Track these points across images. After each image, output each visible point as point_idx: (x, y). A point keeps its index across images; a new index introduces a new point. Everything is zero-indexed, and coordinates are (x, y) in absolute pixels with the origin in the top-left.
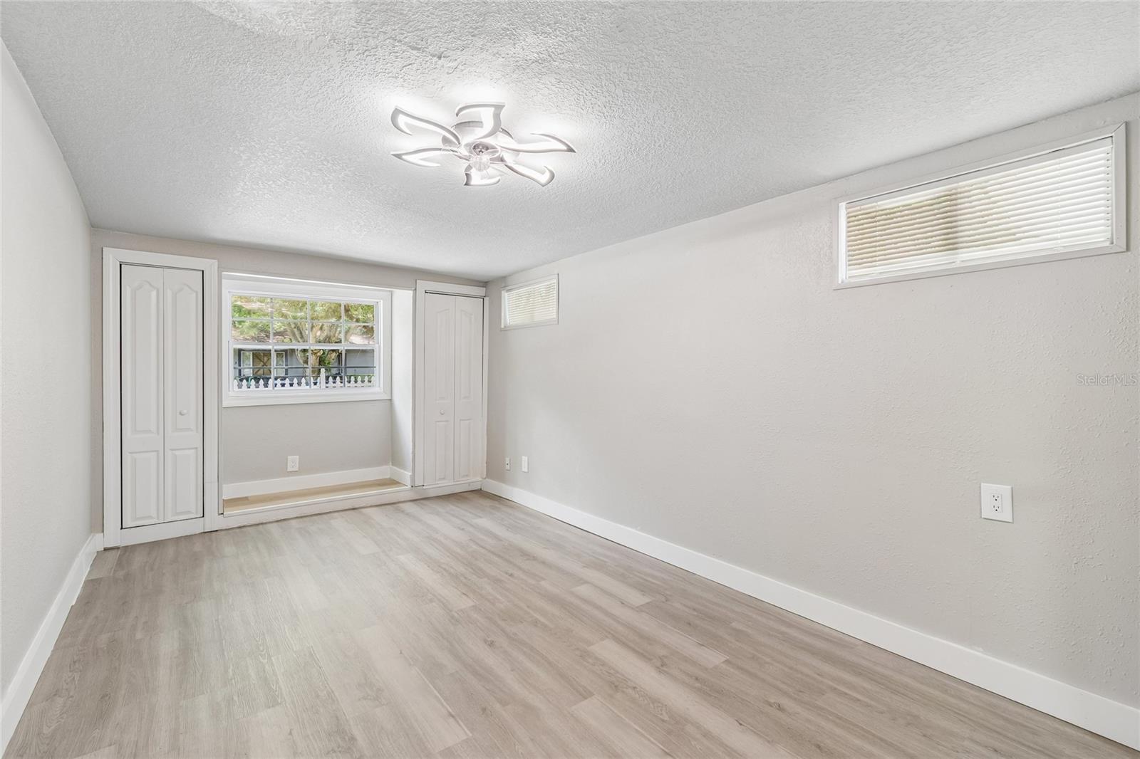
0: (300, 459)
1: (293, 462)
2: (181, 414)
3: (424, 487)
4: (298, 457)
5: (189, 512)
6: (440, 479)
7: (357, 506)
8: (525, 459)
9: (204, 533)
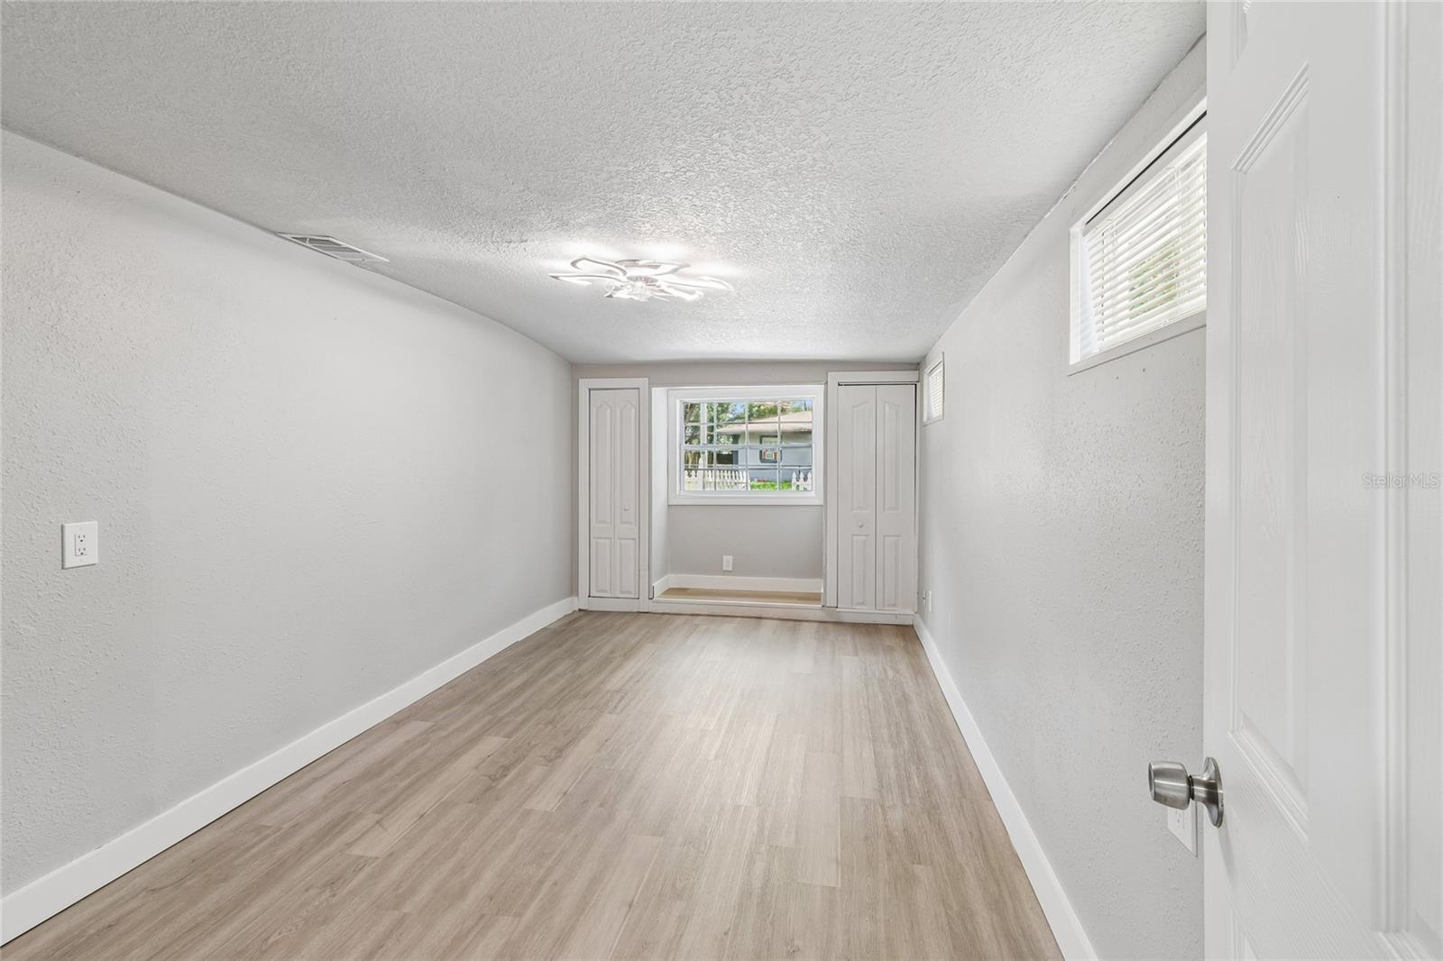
0: (734, 560)
1: (728, 562)
2: (625, 510)
3: (837, 610)
4: (731, 557)
5: (630, 593)
6: (858, 604)
7: (763, 616)
8: (930, 592)
9: (639, 612)
